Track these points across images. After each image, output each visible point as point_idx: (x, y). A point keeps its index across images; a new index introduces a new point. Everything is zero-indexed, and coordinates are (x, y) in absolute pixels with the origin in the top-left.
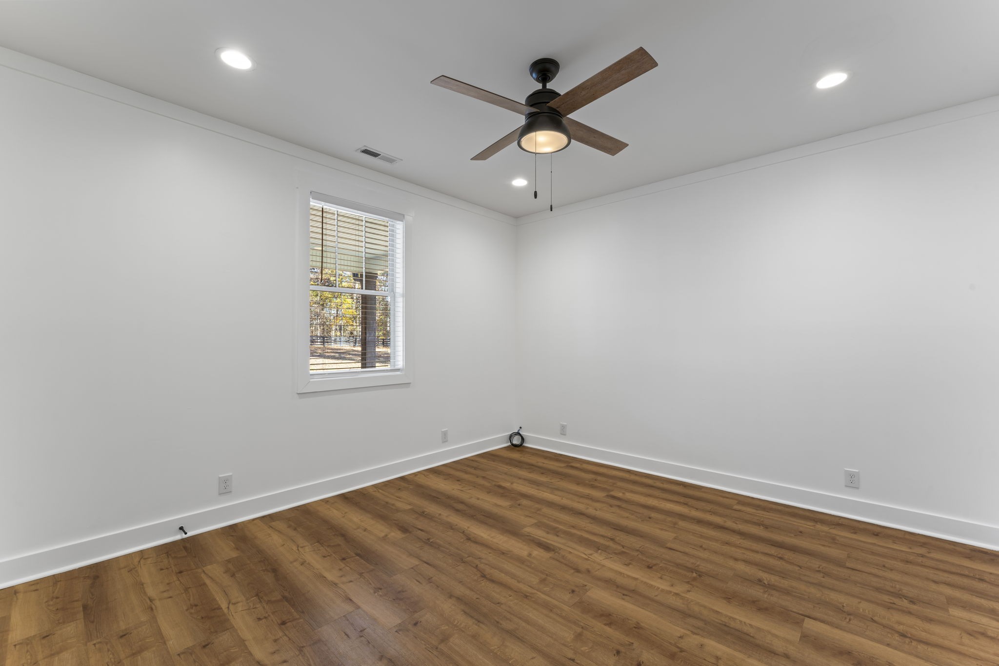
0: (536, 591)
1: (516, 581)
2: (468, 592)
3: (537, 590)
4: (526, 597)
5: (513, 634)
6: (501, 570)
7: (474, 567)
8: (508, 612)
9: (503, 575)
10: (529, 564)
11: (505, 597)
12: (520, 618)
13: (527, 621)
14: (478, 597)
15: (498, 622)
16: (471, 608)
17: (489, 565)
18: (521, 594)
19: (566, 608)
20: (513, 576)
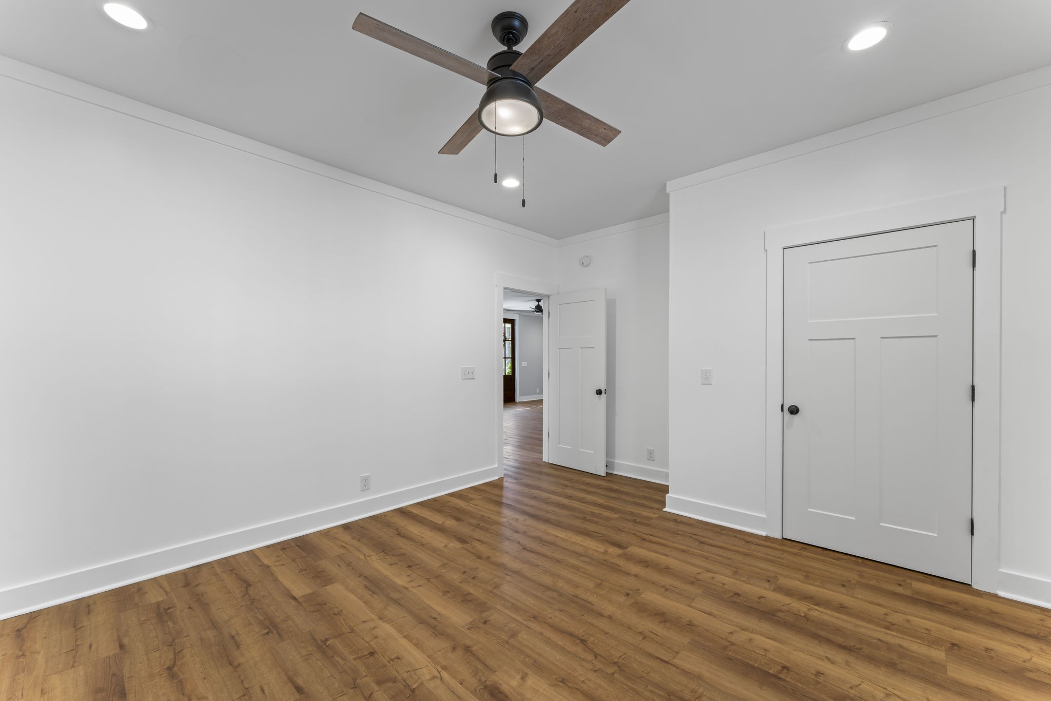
0: (525, 622)
1: (544, 635)
2: (595, 622)
3: (521, 623)
4: (534, 617)
5: (547, 588)
6: (563, 650)
7: (599, 655)
8: (552, 603)
9: (560, 643)
10: (527, 660)
11: (556, 617)
12: (542, 599)
13: (536, 597)
14: (583, 617)
15: (560, 596)
16: (586, 607)
17: (580, 658)
18: (539, 619)
19: (499, 607)
20: (548, 641)
